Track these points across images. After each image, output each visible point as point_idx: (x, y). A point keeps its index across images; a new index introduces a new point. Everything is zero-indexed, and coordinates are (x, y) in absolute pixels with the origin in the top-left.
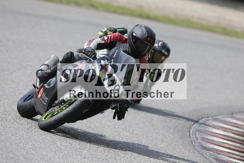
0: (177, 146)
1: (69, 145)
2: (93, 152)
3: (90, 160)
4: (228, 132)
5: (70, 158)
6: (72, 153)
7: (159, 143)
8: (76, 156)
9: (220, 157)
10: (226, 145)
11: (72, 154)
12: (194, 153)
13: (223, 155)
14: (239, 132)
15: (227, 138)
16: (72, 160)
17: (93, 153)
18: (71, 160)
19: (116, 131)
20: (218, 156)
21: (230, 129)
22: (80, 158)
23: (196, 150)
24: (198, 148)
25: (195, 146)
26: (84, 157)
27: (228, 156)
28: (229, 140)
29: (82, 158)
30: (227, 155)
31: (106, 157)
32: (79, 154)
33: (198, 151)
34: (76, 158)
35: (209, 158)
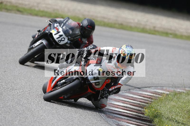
0: (87, 116)
1: (3, 118)
4: (126, 104)
7: (73, 114)
9: (121, 123)
10: (125, 114)
12: (101, 121)
13: (123, 121)
15: (125, 108)
17: (22, 124)
19: (40, 106)
20: (119, 122)
21: (128, 102)
23: (102, 118)
24: (103, 117)
25: (101, 116)
27: (127, 123)
28: (128, 110)
30: (126, 121)
33: (104, 119)
35: (112, 124)
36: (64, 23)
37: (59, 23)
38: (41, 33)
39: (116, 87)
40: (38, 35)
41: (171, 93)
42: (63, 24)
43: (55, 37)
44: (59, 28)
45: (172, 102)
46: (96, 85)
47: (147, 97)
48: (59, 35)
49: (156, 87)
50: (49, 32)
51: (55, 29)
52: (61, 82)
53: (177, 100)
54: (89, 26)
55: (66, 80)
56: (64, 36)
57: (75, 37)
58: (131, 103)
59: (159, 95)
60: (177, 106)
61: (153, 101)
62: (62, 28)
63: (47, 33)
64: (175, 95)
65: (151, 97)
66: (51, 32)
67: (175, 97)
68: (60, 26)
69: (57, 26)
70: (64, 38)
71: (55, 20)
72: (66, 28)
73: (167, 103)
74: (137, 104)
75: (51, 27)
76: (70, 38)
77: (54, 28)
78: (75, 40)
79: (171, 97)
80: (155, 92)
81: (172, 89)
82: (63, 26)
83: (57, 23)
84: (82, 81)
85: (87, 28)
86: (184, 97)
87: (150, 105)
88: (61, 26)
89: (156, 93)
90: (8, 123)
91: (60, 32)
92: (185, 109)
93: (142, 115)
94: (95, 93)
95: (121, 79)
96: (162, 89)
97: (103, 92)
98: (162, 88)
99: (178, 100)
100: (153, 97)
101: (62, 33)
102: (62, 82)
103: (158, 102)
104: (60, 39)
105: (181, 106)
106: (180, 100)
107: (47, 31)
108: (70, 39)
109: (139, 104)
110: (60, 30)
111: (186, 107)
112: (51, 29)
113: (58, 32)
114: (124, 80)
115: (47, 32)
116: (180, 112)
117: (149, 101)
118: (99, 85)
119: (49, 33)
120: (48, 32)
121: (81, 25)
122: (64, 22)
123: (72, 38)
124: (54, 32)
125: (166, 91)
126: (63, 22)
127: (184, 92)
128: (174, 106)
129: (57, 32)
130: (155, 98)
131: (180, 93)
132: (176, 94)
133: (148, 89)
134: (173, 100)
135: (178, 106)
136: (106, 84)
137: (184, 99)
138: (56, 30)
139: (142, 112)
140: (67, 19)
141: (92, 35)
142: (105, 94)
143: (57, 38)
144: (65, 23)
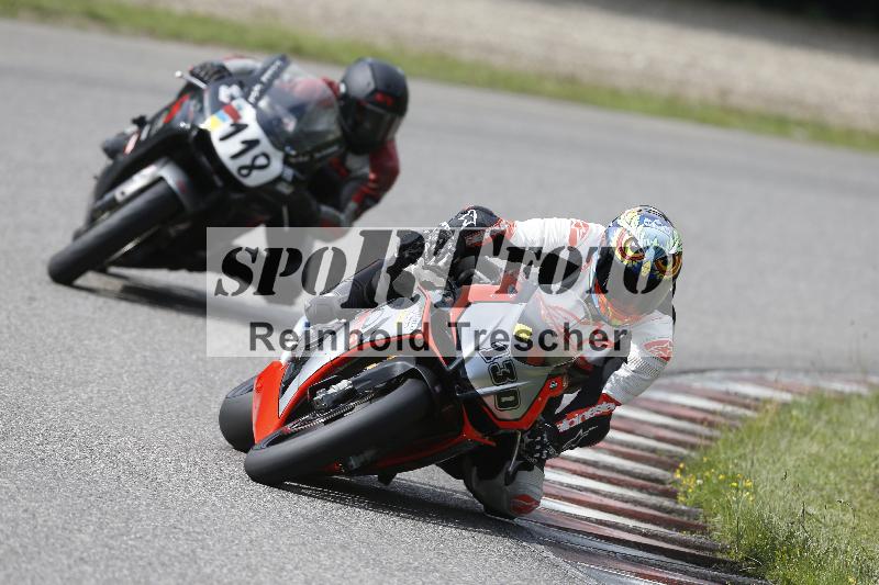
1: (25, 516)
2: (112, 538)
3: (102, 567)
5: (30, 563)
6: (37, 545)
8: (50, 556)
10: (589, 494)
11: (36, 549)
14: (634, 447)
15: (591, 470)
16: (38, 570)
17: (111, 542)
18: (35, 569)
20: (563, 535)
22: (66, 562)
26: (82, 559)
28: (600, 479)
29: (72, 562)
31: (158, 555)
32: (62, 546)
34: (51, 564)
36: (262, 83)
37: (241, 85)
38: (154, 132)
39: (588, 414)
40: (138, 143)
41: (804, 400)
42: (257, 88)
43: (225, 150)
44: (240, 109)
45: (807, 439)
46: (503, 405)
47: (692, 420)
48: (244, 142)
49: (733, 370)
50: (194, 126)
51: (222, 112)
52: (331, 391)
53: (829, 432)
54: (379, 97)
55: (354, 383)
56: (265, 145)
57: (319, 149)
58: (616, 447)
59: (747, 407)
60: (829, 459)
61: (716, 433)
62: (255, 105)
63: (183, 130)
64: (821, 407)
65: (710, 417)
66: (202, 126)
67: (818, 418)
68: (246, 97)
69: (232, 98)
70: (267, 156)
71: (216, 69)
72: (271, 105)
73: (783, 444)
74: (642, 450)
75: (201, 101)
76: (293, 153)
77: (218, 106)
78: (319, 165)
79: (800, 416)
80: (728, 393)
81: (806, 382)
82: (258, 99)
83: (229, 85)
84: (437, 389)
85: (369, 106)
86: (862, 417)
87: (705, 454)
88: (252, 99)
89: (732, 398)
90: (47, 537)
91: (245, 126)
92: (866, 474)
93: (667, 503)
94: (494, 444)
95: (612, 377)
96: (761, 382)
97: (529, 437)
98: (759, 374)
99: (835, 434)
100: (718, 419)
101: (254, 131)
102: (334, 389)
103: (742, 441)
104: (246, 160)
105: (847, 460)
106: (842, 431)
107: (186, 121)
108: (293, 160)
109: (654, 450)
110: (248, 115)
111: (873, 465)
112: (201, 110)
113: (239, 128)
114: (628, 378)
115: (182, 125)
116: (843, 486)
117: (700, 436)
118: (514, 404)
119: (194, 133)
120: (188, 126)
121: (343, 89)
122: (264, 78)
123: (304, 155)
124: (215, 125)
125: (776, 388)
126: (257, 80)
127: (860, 396)
128: (816, 460)
129: (232, 125)
130: (728, 422)
131: (844, 400)
132: (822, 403)
133: (696, 382)
134: (813, 433)
135: (835, 459)
136: (547, 398)
137: (860, 425)
138: (227, 116)
139: (669, 486)
140: (278, 63)
141: (393, 140)
142: (538, 447)
143: (235, 157)
144: (271, 81)
